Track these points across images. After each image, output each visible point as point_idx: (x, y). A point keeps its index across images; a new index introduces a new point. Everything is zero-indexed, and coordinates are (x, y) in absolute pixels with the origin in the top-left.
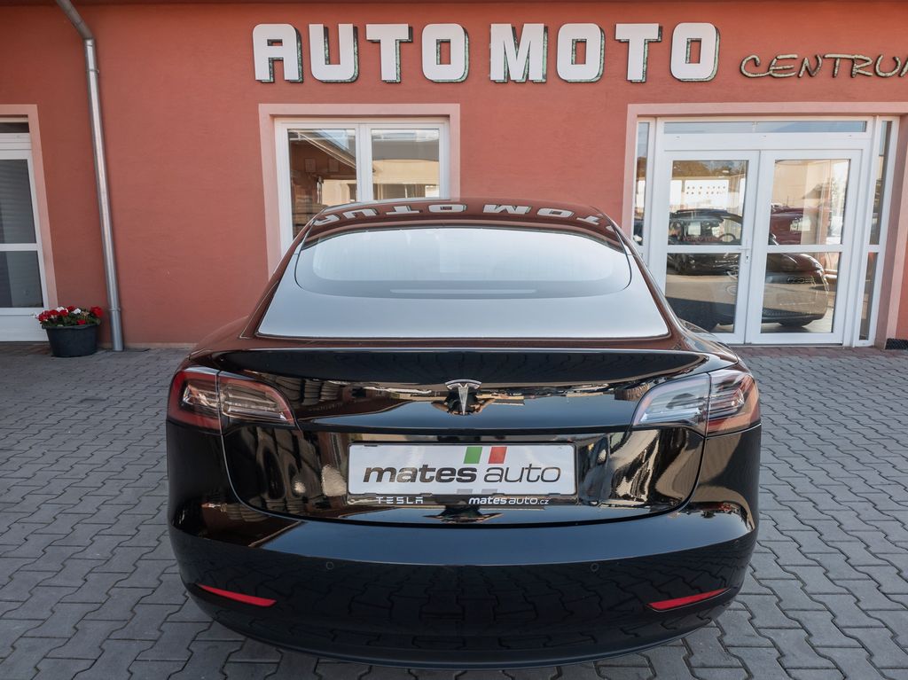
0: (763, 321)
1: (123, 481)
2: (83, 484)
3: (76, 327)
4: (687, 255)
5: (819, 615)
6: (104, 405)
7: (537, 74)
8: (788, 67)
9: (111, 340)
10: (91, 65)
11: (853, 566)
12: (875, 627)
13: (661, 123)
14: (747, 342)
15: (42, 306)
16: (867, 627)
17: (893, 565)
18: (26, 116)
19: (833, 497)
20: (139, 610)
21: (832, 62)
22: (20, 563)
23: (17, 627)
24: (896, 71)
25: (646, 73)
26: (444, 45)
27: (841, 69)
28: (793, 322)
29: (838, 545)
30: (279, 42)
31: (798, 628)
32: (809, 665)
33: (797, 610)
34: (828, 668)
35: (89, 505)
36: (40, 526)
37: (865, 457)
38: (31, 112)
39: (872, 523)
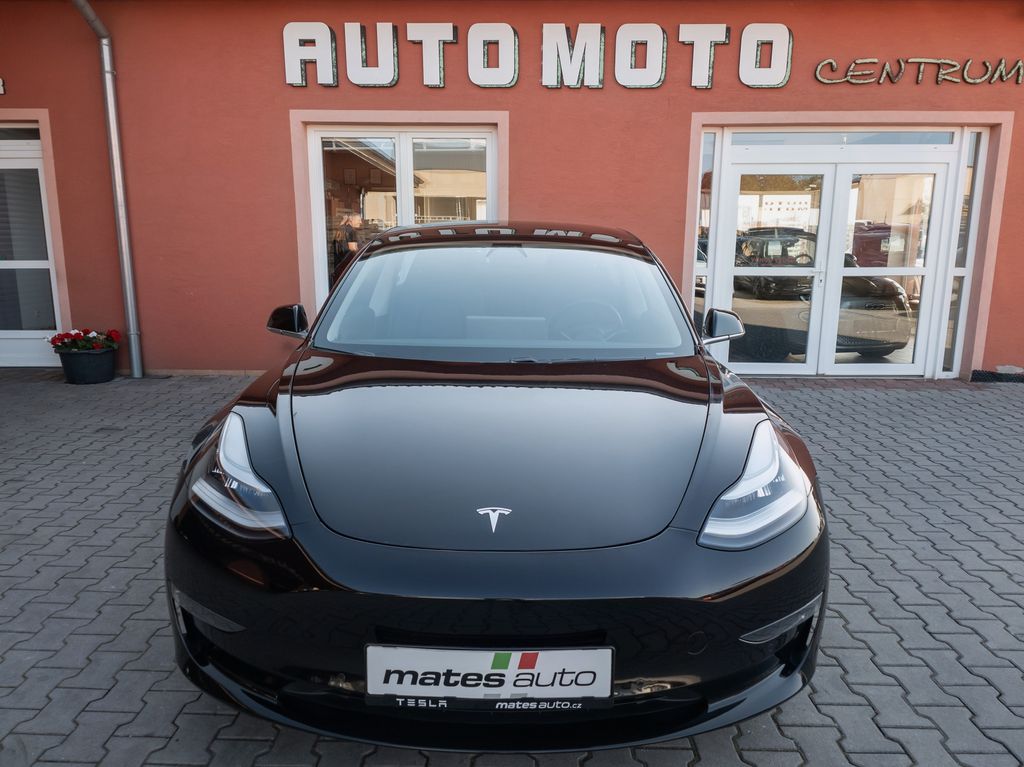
0: (838, 351)
1: (140, 514)
2: (98, 516)
3: (91, 351)
4: (766, 278)
5: (859, 654)
6: (122, 434)
7: (593, 79)
8: (867, 72)
9: (130, 367)
10: (107, 66)
11: (901, 606)
12: (916, 666)
13: (728, 132)
14: (820, 372)
15: (55, 328)
16: (907, 666)
17: (943, 605)
18: (37, 122)
19: (890, 536)
20: (154, 642)
21: (915, 67)
22: (31, 595)
23: (29, 658)
24: (986, 77)
25: (711, 79)
26: (491, 47)
27: (927, 75)
28: (874, 351)
29: (888, 584)
30: (312, 42)
31: (834, 666)
32: (841, 701)
33: (835, 648)
34: (860, 705)
35: (105, 537)
36: (52, 558)
37: (931, 495)
38: (42, 117)
39: (928, 562)
